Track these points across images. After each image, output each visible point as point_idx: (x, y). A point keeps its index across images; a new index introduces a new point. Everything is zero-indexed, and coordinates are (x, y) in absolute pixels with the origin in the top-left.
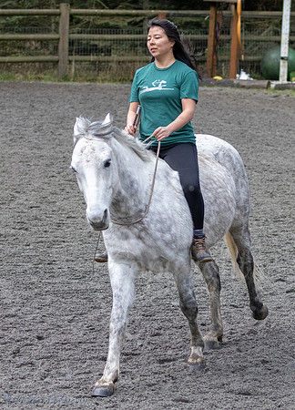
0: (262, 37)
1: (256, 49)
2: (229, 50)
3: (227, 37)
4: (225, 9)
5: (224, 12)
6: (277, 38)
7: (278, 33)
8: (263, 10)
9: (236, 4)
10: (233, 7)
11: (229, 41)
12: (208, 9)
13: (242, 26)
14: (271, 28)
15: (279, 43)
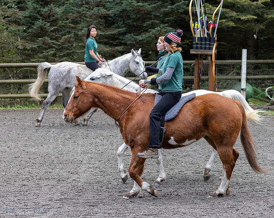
0: (229, 77)
1: (225, 84)
2: (208, 85)
3: (206, 77)
4: (205, 59)
5: (204, 61)
6: (238, 77)
7: (239, 74)
8: (229, 60)
9: (211, 56)
10: (210, 57)
11: (207, 80)
12: (194, 60)
13: (215, 71)
14: (235, 70)
15: (240, 80)
